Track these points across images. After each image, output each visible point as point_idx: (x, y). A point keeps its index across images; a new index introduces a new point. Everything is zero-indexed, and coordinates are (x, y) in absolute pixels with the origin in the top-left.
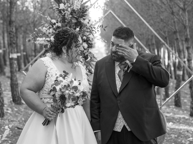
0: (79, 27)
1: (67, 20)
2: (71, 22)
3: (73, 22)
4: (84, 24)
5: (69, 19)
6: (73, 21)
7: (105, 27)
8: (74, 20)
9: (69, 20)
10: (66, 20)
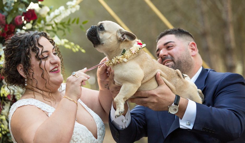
0: (32, 22)
1: (7, 7)
2: (15, 12)
3: (20, 11)
4: (40, 16)
5: (11, 5)
6: (20, 9)
7: (83, 23)
8: (22, 8)
9: (12, 8)
10: (5, 8)
